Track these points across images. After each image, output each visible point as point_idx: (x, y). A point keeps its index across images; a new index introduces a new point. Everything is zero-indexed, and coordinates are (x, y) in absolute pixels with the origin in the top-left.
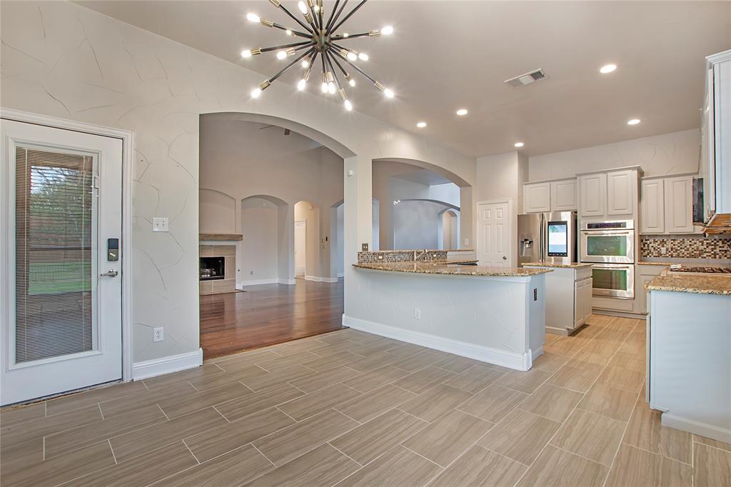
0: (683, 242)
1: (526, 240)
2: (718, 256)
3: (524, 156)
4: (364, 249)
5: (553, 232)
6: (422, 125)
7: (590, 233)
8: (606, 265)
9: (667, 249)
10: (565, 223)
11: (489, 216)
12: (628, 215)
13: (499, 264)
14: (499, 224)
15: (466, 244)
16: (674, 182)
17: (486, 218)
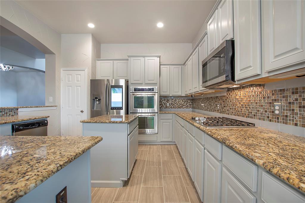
0: (176, 100)
1: (96, 98)
2: (188, 107)
5: (114, 93)
7: (135, 94)
8: (143, 114)
9: (169, 104)
10: (121, 87)
11: (71, 80)
12: (155, 84)
13: (78, 116)
14: (78, 86)
15: (50, 101)
16: (174, 68)
17: (68, 81)
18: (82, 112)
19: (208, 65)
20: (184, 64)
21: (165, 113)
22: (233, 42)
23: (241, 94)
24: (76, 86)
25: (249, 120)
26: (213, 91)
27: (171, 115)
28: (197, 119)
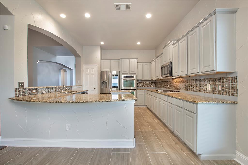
0: (145, 82)
2: (152, 86)
3: (103, 48)
4: (20, 86)
5: (114, 78)
6: (63, 16)
7: (124, 79)
9: (142, 85)
10: (117, 75)
12: (135, 74)
13: (92, 91)
14: (93, 75)
15: (78, 83)
16: (145, 64)
17: (87, 72)
18: (95, 89)
19: (164, 68)
20: (151, 63)
21: (141, 89)
22: (172, 62)
23: (176, 81)
24: (92, 75)
25: (179, 91)
26: (166, 79)
27: (144, 90)
28: (159, 91)
